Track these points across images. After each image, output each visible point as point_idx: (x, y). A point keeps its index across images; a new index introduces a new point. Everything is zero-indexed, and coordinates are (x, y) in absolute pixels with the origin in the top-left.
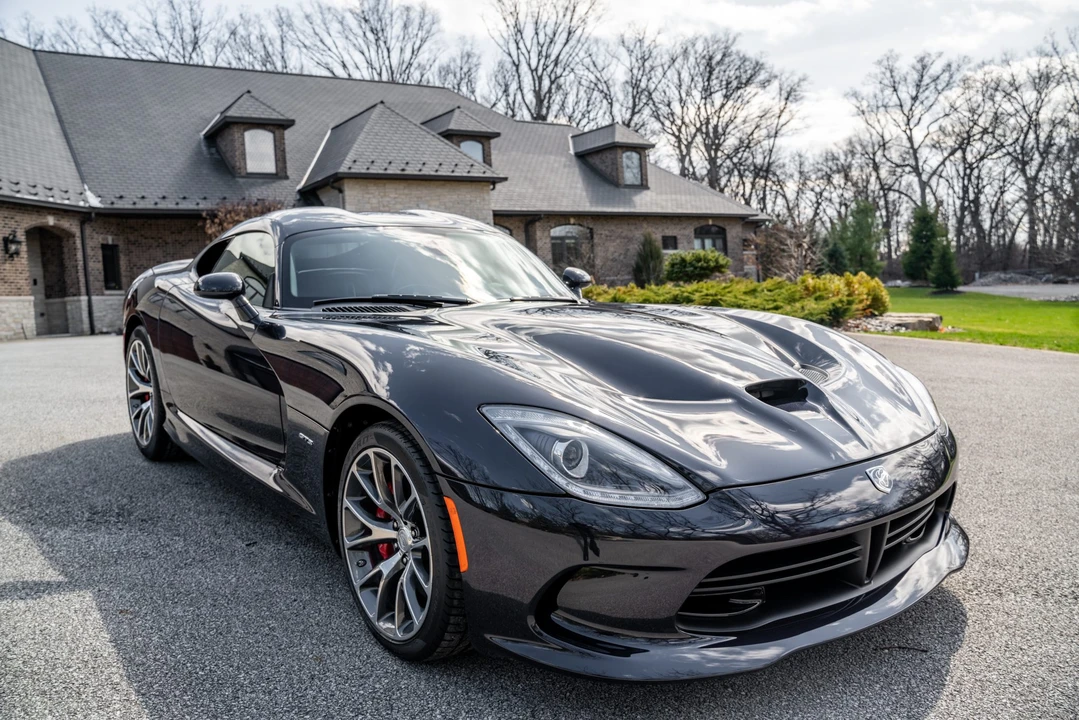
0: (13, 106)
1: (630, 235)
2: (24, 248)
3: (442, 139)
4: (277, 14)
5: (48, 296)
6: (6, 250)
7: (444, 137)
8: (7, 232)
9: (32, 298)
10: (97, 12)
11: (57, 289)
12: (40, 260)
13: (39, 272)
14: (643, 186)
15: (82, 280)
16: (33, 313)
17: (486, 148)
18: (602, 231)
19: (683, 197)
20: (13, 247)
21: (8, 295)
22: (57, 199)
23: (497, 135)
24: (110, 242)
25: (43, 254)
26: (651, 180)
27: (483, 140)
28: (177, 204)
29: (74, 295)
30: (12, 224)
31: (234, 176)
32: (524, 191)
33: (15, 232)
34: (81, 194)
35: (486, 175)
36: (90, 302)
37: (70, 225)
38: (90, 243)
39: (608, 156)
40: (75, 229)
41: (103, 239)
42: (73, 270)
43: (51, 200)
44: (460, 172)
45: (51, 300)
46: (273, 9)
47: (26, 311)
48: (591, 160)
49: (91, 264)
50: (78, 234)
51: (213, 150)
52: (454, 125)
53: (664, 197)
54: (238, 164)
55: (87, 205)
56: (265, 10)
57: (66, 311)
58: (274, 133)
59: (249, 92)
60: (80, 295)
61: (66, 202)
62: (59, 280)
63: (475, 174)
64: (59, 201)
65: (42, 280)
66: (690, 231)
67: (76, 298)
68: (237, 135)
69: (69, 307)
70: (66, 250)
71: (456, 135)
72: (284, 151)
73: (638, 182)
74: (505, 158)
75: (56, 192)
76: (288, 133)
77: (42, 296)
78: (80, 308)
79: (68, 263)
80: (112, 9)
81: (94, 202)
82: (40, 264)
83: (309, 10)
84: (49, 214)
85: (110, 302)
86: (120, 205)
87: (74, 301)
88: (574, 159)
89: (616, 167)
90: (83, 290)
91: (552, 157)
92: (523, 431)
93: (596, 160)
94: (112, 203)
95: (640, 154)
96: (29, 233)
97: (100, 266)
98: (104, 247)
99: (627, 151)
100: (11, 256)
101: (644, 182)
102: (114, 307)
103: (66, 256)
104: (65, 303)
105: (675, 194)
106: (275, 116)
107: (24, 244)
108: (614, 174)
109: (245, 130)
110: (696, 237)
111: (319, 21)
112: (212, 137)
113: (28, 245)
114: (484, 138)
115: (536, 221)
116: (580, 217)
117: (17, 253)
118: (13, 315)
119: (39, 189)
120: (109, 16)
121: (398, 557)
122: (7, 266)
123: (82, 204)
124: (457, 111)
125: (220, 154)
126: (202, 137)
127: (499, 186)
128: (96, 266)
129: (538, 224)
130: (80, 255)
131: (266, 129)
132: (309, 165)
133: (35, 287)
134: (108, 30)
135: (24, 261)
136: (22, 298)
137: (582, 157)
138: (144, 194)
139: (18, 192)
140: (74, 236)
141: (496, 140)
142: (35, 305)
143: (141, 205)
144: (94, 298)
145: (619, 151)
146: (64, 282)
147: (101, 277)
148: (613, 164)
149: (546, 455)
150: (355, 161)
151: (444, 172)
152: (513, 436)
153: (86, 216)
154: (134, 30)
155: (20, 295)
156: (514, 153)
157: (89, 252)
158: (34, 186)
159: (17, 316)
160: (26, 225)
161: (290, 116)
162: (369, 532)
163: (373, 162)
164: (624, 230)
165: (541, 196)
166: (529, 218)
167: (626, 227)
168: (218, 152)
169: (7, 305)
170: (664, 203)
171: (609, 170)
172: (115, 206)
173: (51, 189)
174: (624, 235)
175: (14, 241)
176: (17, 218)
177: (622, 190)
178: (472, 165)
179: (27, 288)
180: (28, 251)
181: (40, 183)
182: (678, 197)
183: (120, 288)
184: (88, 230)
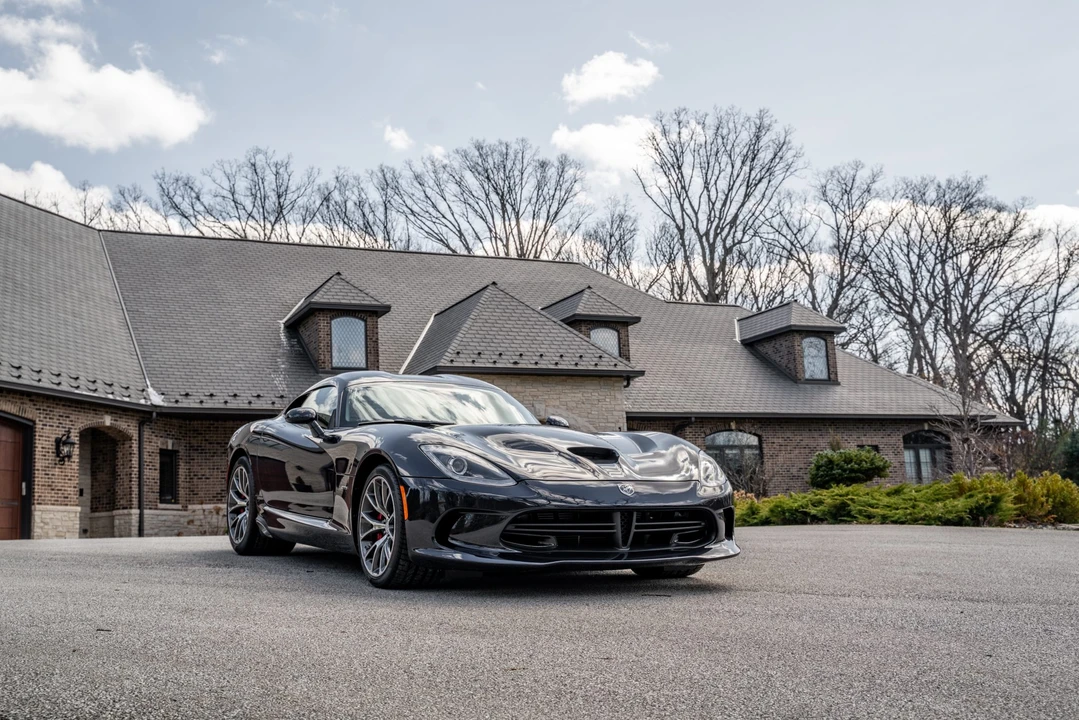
0: (76, 294)
1: (812, 444)
2: (76, 451)
3: (565, 326)
4: (380, 175)
5: (94, 509)
6: (58, 452)
7: (567, 324)
8: (60, 432)
9: (79, 509)
10: (166, 179)
11: (105, 501)
12: (89, 466)
13: (88, 480)
14: (832, 380)
15: (135, 489)
16: (78, 526)
17: (622, 335)
18: (775, 440)
19: (887, 396)
20: (65, 450)
21: (53, 504)
22: (119, 396)
23: (637, 320)
24: (170, 448)
25: (93, 460)
26: (842, 373)
27: (619, 328)
28: (250, 403)
29: (124, 508)
30: (67, 423)
31: (318, 373)
32: (671, 388)
33: (69, 432)
34: (143, 390)
35: (619, 368)
36: (141, 516)
37: (129, 427)
38: (147, 448)
39: (783, 344)
40: (133, 432)
41: (163, 444)
42: (126, 479)
43: (111, 396)
44: (587, 365)
45: (97, 514)
46: (376, 169)
47: (70, 524)
48: (760, 348)
49: (146, 472)
50: (135, 436)
51: (294, 341)
52: (582, 308)
53: (860, 394)
54: (322, 357)
55: (149, 403)
56: (367, 171)
57: (113, 527)
58: (365, 321)
59: (339, 274)
60: (131, 508)
61: (127, 399)
62: (109, 491)
63: (604, 366)
64: (118, 398)
65: (89, 491)
66: (897, 439)
67: (126, 511)
68: (323, 324)
69: (117, 522)
70: (120, 455)
71: (585, 321)
72: (376, 341)
73: (824, 376)
74: (649, 349)
75: (116, 388)
76: (382, 321)
77: (88, 509)
78: (129, 523)
79: (121, 470)
80: (184, 175)
81: (156, 399)
82: (89, 472)
83: (419, 168)
84: (107, 413)
85: (164, 518)
86: (185, 403)
87: (124, 515)
88: (740, 347)
89: (795, 358)
90: (135, 502)
91: (711, 347)
92: (438, 455)
93: (767, 349)
94: (177, 402)
95: (825, 340)
96: (83, 434)
97: (156, 474)
98: (163, 453)
99: (806, 337)
100: (62, 459)
101: (832, 376)
102: (167, 524)
103: (120, 462)
104: (112, 518)
105: (876, 389)
106: (367, 301)
107: (76, 446)
108: (791, 366)
109: (331, 319)
110: (905, 448)
111: (431, 183)
112: (294, 327)
113: (81, 448)
114: (620, 324)
115: (687, 425)
116: (743, 421)
117: (69, 456)
118: (57, 527)
119: (99, 385)
120: (180, 183)
121: (385, 537)
122: (57, 471)
123: (143, 402)
124: (587, 292)
125: (302, 346)
126: (282, 326)
127: (637, 383)
128: (152, 475)
129: (688, 430)
130: (135, 461)
131: (355, 317)
132: (406, 358)
133: (81, 498)
134: (177, 200)
135: (75, 466)
136: (68, 508)
137: (750, 344)
138: (212, 391)
139: (78, 387)
140: (131, 440)
141: (637, 325)
142: (81, 519)
143: (209, 404)
144: (146, 512)
145: (797, 337)
146: (114, 493)
147: (157, 488)
148: (789, 353)
149: (446, 464)
150: (458, 353)
151: (566, 365)
152: (435, 461)
153: (146, 416)
154: (207, 199)
155: (67, 505)
156: (661, 342)
157: (146, 457)
158: (94, 382)
159: (61, 529)
160: (81, 425)
161: (385, 300)
162: (372, 526)
163: (479, 354)
164: (805, 438)
165: (693, 395)
166: (677, 423)
167: (806, 434)
168: (299, 342)
169: (52, 516)
170: (859, 403)
171: (784, 362)
172: (180, 405)
173: (111, 385)
174: (804, 443)
175: (65, 443)
176: (72, 417)
177: (801, 386)
178: (600, 357)
179: (75, 497)
180: (81, 456)
181: (100, 377)
182: (880, 394)
183: (176, 502)
184: (146, 433)
